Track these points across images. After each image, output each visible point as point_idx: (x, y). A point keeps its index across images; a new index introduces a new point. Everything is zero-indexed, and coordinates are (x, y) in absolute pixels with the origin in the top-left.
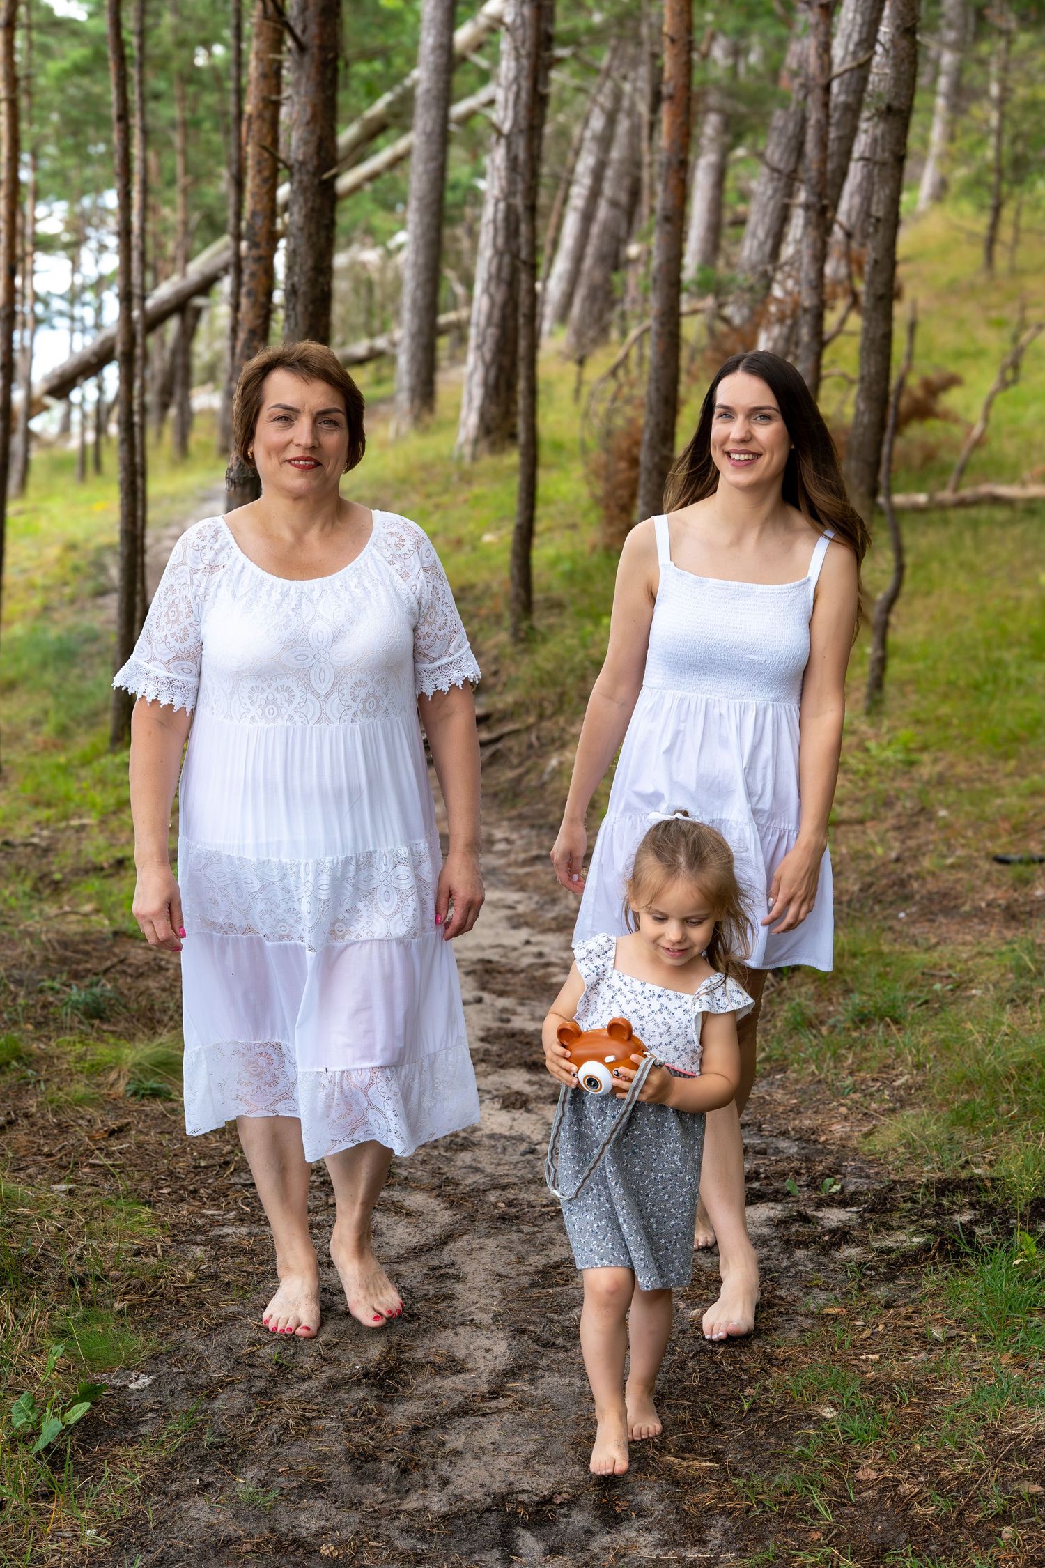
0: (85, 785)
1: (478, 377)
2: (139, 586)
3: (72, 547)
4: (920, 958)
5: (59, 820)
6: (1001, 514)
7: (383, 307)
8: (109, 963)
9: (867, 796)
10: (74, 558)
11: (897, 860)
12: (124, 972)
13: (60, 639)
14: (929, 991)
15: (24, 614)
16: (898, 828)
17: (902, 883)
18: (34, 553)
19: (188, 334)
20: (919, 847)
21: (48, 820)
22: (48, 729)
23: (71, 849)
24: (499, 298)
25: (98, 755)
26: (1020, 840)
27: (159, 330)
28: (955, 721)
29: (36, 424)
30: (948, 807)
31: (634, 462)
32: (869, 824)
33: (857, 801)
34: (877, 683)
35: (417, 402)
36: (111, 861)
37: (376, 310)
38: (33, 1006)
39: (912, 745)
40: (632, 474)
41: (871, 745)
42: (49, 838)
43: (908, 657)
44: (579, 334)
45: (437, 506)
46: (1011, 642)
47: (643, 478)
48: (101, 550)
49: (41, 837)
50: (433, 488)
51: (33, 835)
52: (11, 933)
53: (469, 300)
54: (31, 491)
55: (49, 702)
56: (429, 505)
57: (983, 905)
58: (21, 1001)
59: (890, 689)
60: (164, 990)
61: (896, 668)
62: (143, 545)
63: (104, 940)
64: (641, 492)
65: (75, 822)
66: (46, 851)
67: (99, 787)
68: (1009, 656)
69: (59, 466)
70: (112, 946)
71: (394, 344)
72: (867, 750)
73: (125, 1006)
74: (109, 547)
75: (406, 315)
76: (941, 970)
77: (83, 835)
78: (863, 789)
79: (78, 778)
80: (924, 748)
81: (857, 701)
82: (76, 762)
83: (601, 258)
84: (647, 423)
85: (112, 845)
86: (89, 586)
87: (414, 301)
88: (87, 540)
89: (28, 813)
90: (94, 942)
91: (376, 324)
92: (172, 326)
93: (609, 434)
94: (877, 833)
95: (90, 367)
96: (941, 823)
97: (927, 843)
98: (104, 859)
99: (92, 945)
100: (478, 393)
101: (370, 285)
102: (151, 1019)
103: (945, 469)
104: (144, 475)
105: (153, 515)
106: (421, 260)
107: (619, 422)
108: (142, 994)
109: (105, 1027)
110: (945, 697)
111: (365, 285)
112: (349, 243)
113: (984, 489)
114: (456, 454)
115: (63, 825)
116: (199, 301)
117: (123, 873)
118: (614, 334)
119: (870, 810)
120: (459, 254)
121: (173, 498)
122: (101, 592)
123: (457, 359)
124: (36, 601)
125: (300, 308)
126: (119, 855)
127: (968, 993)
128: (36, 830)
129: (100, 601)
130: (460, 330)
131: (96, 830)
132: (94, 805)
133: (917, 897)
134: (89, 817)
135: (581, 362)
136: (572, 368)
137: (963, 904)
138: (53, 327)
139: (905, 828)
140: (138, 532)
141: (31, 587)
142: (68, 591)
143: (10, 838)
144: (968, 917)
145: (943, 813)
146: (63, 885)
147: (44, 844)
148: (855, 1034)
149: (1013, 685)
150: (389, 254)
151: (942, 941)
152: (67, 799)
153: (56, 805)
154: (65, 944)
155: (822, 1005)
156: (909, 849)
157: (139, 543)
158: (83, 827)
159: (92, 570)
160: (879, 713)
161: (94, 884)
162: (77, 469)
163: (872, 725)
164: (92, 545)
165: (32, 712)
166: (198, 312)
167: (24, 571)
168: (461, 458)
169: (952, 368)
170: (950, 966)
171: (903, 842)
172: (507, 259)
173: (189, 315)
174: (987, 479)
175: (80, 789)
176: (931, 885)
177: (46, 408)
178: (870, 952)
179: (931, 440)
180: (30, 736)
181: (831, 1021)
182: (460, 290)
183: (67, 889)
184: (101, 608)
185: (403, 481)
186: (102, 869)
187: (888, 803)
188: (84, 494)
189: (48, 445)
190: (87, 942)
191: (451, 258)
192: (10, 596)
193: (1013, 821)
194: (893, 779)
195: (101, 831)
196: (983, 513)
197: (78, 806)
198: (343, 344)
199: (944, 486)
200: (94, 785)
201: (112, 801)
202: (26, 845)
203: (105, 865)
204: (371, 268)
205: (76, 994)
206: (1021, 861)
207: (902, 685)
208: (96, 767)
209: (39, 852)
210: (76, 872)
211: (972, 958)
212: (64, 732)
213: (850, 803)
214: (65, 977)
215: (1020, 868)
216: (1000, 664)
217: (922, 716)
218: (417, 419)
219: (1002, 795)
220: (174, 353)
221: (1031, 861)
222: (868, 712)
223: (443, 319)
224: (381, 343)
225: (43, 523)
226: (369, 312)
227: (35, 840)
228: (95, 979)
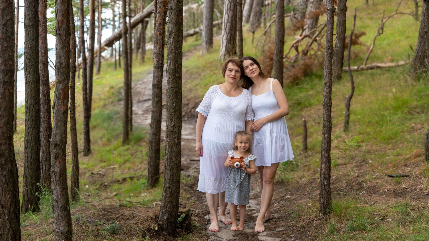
0: (115, 156)
1: (225, 37)
2: (130, 98)
3: (112, 88)
4: (370, 209)
5: (108, 166)
6: (379, 71)
7: (198, 20)
8: (118, 216)
9: (346, 156)
10: (112, 91)
11: (358, 176)
12: (123, 218)
13: (108, 114)
14: (374, 220)
15: (98, 107)
16: (357, 166)
17: (360, 184)
18: (102, 90)
19: (144, 28)
20: (364, 172)
21: (104, 166)
22: (104, 140)
23: (110, 175)
24: (230, 15)
25: (119, 147)
26: (395, 169)
27: (136, 27)
28: (372, 133)
29: (103, 54)
30: (372, 160)
31: (272, 59)
32: (348, 165)
33: (343, 158)
34: (347, 123)
35: (208, 46)
36: (122, 179)
37: (196, 21)
38: (94, 230)
39: (359, 141)
40: (271, 63)
41: (347, 141)
42: (105, 172)
43: (355, 114)
44: (252, 25)
45: (214, 73)
46: (387, 109)
47: (274, 64)
48: (120, 88)
49: (102, 171)
50: (213, 69)
51: (100, 171)
52: (89, 206)
53: (222, 18)
54: (101, 73)
55: (105, 132)
56: (212, 73)
57: (386, 190)
58: (90, 229)
59: (351, 124)
60: (135, 224)
61: (352, 117)
62: (131, 86)
63: (117, 208)
64: (274, 68)
65: (112, 167)
66: (104, 175)
67: (119, 156)
68: (386, 113)
69: (109, 65)
70: (119, 210)
71: (201, 30)
72: (345, 142)
73: (123, 230)
74: (122, 87)
75: (204, 21)
76: (376, 212)
77: (114, 171)
78: (344, 154)
79: (113, 154)
80: (362, 142)
81: (341, 128)
82: (112, 149)
83: (258, 4)
84: (275, 48)
85: (123, 174)
86: (117, 98)
87: (206, 17)
88: (116, 86)
89: (98, 164)
90: (114, 208)
91: (196, 24)
92: (140, 26)
93: (264, 51)
94: (351, 168)
95: (117, 38)
96: (370, 165)
97: (366, 171)
98: (120, 178)
99: (113, 210)
100: (225, 42)
101: (194, 14)
102: (131, 234)
103: (361, 59)
104: (131, 67)
105: (133, 78)
106: (208, 6)
107: (266, 48)
108: (128, 225)
109: (116, 237)
110: (368, 126)
111: (192, 14)
112: (188, 3)
113: (374, 64)
114: (219, 59)
115: (108, 168)
116: (147, 19)
117: (125, 182)
118: (262, 25)
119: (347, 161)
120: (218, 5)
121: (140, 73)
122: (120, 100)
123: (218, 34)
124: (102, 103)
125: (173, 13)
126: (124, 177)
127: (386, 221)
128: (101, 169)
129: (120, 103)
130: (219, 26)
131: (118, 169)
132: (117, 162)
133: (365, 188)
134: (116, 165)
135: (253, 33)
136: (251, 34)
137: (380, 190)
138: (107, 28)
139: (359, 166)
140: (129, 83)
141: (100, 99)
142: (111, 100)
143: (93, 172)
144: (382, 194)
145: (370, 161)
146: (108, 186)
147: (103, 173)
148: (352, 234)
149: (388, 122)
150: (199, 5)
151: (376, 203)
152: (110, 160)
153: (107, 162)
154: (105, 210)
155: (340, 224)
156: (361, 173)
157: (130, 86)
158: (114, 168)
159: (118, 94)
160: (348, 131)
161: (116, 186)
162: (114, 66)
163: (346, 135)
164: (118, 87)
165: (100, 135)
166: (147, 22)
167: (99, 95)
168: (221, 60)
169: (362, 30)
170: (379, 211)
171: (359, 170)
172: (232, 4)
173: (144, 23)
174: (374, 61)
175: (114, 157)
176: (369, 184)
177: (106, 49)
178: (353, 207)
179: (357, 51)
180: (100, 142)
181: (343, 230)
182: (219, 15)
183: (109, 188)
184: (120, 104)
185: (205, 67)
186: (119, 181)
187: (353, 158)
188: (116, 73)
189: (106, 60)
190: (111, 209)
191: (216, 6)
192: (95, 102)
193: (393, 164)
194: (354, 151)
195: (120, 170)
196: (374, 71)
197: (113, 162)
198: (187, 30)
199: (362, 64)
200: (118, 156)
201: (123, 160)
202: (98, 174)
203: (120, 180)
204: (194, 10)
205: (107, 226)
206: (397, 176)
207: (354, 122)
208: (118, 150)
209: (101, 176)
210: (111, 182)
211: (386, 208)
212: (109, 140)
213: (341, 158)
214: (104, 220)
215: (397, 179)
216: (383, 115)
217: (362, 132)
218: (208, 50)
219: (389, 156)
220: (140, 34)
221: (400, 176)
222: (345, 131)
223: (215, 23)
224: (197, 30)
225: (104, 81)
226: (194, 22)
227: (100, 172)
228: (113, 221)
